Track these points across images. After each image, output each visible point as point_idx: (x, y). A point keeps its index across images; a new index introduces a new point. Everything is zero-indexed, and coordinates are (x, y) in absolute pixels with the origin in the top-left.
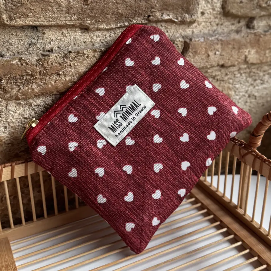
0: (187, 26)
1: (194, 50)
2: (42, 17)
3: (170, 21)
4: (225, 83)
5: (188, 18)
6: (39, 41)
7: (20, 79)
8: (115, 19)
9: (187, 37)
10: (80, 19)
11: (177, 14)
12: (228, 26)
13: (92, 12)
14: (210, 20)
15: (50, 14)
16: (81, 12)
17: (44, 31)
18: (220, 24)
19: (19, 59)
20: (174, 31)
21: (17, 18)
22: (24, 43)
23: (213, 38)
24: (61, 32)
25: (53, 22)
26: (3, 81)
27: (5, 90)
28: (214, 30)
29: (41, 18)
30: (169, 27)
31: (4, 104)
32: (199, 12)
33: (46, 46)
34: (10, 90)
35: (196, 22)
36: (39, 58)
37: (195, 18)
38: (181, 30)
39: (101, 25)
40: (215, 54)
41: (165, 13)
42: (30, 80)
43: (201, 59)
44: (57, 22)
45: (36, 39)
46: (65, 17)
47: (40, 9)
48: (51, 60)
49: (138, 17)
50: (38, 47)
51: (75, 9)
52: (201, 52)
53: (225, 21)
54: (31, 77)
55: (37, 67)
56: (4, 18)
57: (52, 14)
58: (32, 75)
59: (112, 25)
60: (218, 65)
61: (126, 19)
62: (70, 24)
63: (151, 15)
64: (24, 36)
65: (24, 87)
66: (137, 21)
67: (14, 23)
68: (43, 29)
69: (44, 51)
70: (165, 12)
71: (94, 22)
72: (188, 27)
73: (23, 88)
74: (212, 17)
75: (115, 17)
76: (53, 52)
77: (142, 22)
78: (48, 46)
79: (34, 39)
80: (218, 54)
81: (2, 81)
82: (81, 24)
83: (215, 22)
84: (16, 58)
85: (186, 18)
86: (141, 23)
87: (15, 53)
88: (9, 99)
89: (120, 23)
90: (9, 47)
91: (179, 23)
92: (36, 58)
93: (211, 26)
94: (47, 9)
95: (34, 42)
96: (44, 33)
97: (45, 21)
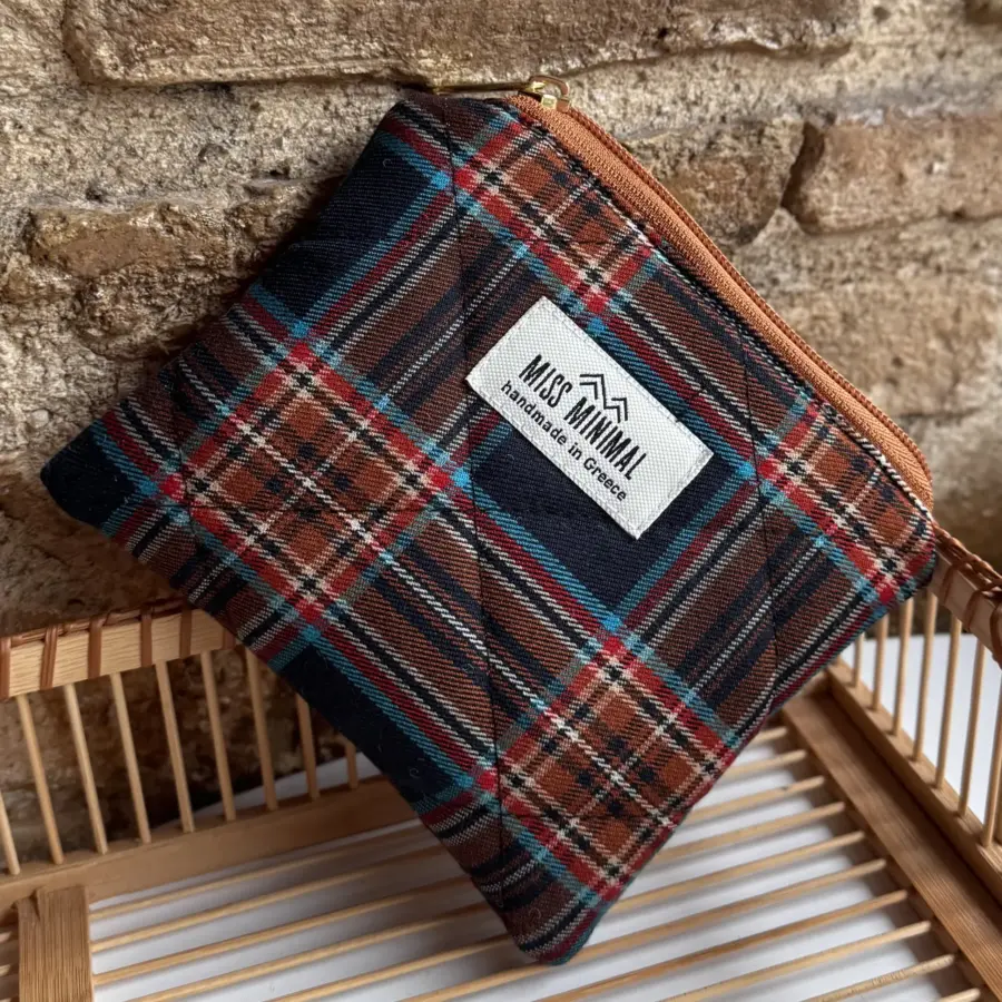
0: (817, 62)
1: (842, 159)
2: (245, 49)
3: (749, 48)
4: (971, 281)
5: (821, 36)
6: (237, 139)
7: (164, 282)
8: (530, 48)
9: (815, 110)
10: (391, 53)
11: (778, 20)
12: (985, 58)
13: (437, 26)
14: (909, 40)
15: (278, 36)
16: (394, 27)
17: (256, 100)
18: (953, 53)
19: (160, 211)
20: (764, 83)
21: (152, 57)
22: (181, 145)
23: (921, 110)
24: (322, 99)
25: (287, 68)
26: (100, 293)
27: (110, 323)
28: (925, 79)
29: (243, 52)
30: (745, 71)
31: (109, 374)
32: (866, 12)
33: (262, 155)
34: (127, 324)
35: (852, 48)
36: (234, 203)
37: (850, 34)
38: (791, 82)
39: (475, 72)
40: (929, 171)
41: (726, 19)
42: (203, 285)
43: (872, 192)
44: (305, 67)
45: (226, 129)
46: (336, 46)
47: (239, 20)
48: (279, 212)
49: (618, 36)
50: (232, 161)
51: (373, 17)
52: (873, 167)
53: (972, 39)
54: (206, 276)
55: (226, 238)
56: (103, 57)
57: (286, 38)
58: (207, 269)
59: (516, 69)
60: (941, 213)
61: (574, 44)
62: (353, 71)
63: (672, 27)
64: (180, 121)
65: (180, 311)
66: (615, 51)
67: (140, 75)
68: (251, 93)
69: (255, 174)
70: (727, 14)
71: (450, 61)
72: (822, 65)
73: (177, 317)
74: (921, 27)
75: (530, 41)
76: (289, 179)
77: (635, 54)
78: (272, 154)
79: (217, 128)
80: (940, 172)
81: (97, 291)
82: (395, 70)
83: (931, 43)
84: (151, 204)
85: (814, 36)
86: (630, 58)
87: (146, 185)
88: (126, 355)
89: (548, 61)
90: (125, 160)
91: (786, 53)
92: (225, 203)
93: (915, 60)
94: (265, 19)
95: (219, 142)
96: (256, 108)
97: (259, 62)
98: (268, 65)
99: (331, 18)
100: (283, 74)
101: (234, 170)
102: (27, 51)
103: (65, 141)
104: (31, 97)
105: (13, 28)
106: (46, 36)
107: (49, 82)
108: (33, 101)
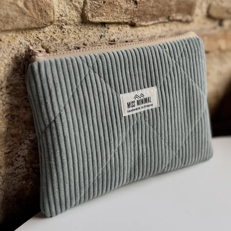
0: (188, 24)
2: (110, 16)
10: (131, 18)
13: (138, 13)
15: (116, 14)
16: (132, 13)
17: (109, 27)
21: (97, 17)
22: (97, 35)
24: (118, 27)
33: (110, 37)
39: (143, 23)
41: (177, 15)
44: (119, 20)
45: (103, 32)
46: (124, 16)
49: (163, 17)
50: (106, 38)
51: (130, 11)
56: (89, 16)
59: (148, 22)
62: (125, 21)
64: (96, 30)
67: (94, 20)
68: (108, 25)
69: (109, 41)
71: (139, 20)
75: (151, 17)
76: (116, 42)
85: (189, 18)
90: (88, 38)
94: (114, 10)
95: (103, 35)
97: (112, 19)
98: (113, 19)
99: (124, 11)
100: (115, 21)
101: (106, 40)
102: (75, 15)
103: (78, 34)
104: (73, 25)
105: (73, 10)
106: (78, 12)
107: (77, 21)
108: (73, 26)
